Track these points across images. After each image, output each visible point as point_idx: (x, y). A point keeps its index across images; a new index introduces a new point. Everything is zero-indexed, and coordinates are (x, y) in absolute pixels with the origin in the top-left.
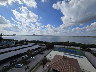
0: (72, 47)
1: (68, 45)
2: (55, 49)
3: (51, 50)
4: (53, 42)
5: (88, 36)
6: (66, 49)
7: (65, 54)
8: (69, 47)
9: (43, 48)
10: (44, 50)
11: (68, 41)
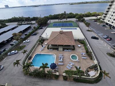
0: (69, 20)
1: (64, 18)
2: (50, 25)
3: (46, 27)
4: (45, 17)
7: (61, 29)
8: (65, 20)
9: (34, 28)
10: (36, 29)
11: (65, 12)
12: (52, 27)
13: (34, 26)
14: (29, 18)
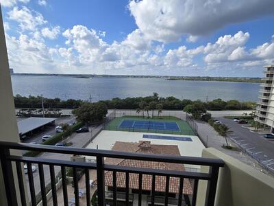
0: (166, 113)
1: (153, 108)
2: (111, 124)
3: (98, 129)
4: (101, 101)
5: (209, 78)
6: (148, 120)
7: (144, 136)
8: (156, 113)
9: (65, 127)
10: (69, 131)
11: (155, 95)
12: (117, 130)
13: (64, 122)
14: (58, 100)
